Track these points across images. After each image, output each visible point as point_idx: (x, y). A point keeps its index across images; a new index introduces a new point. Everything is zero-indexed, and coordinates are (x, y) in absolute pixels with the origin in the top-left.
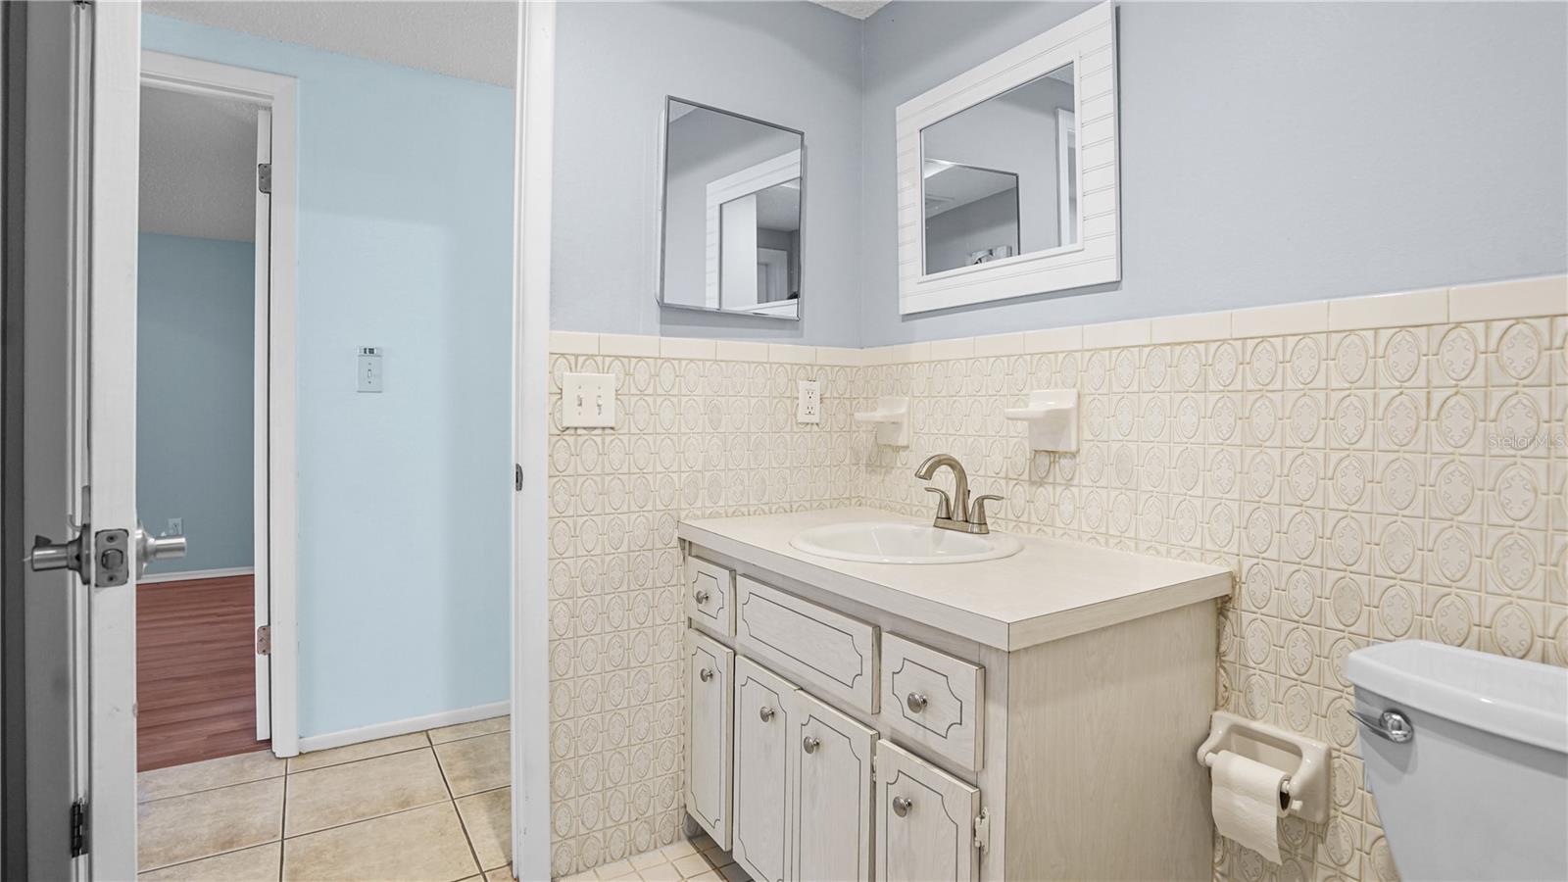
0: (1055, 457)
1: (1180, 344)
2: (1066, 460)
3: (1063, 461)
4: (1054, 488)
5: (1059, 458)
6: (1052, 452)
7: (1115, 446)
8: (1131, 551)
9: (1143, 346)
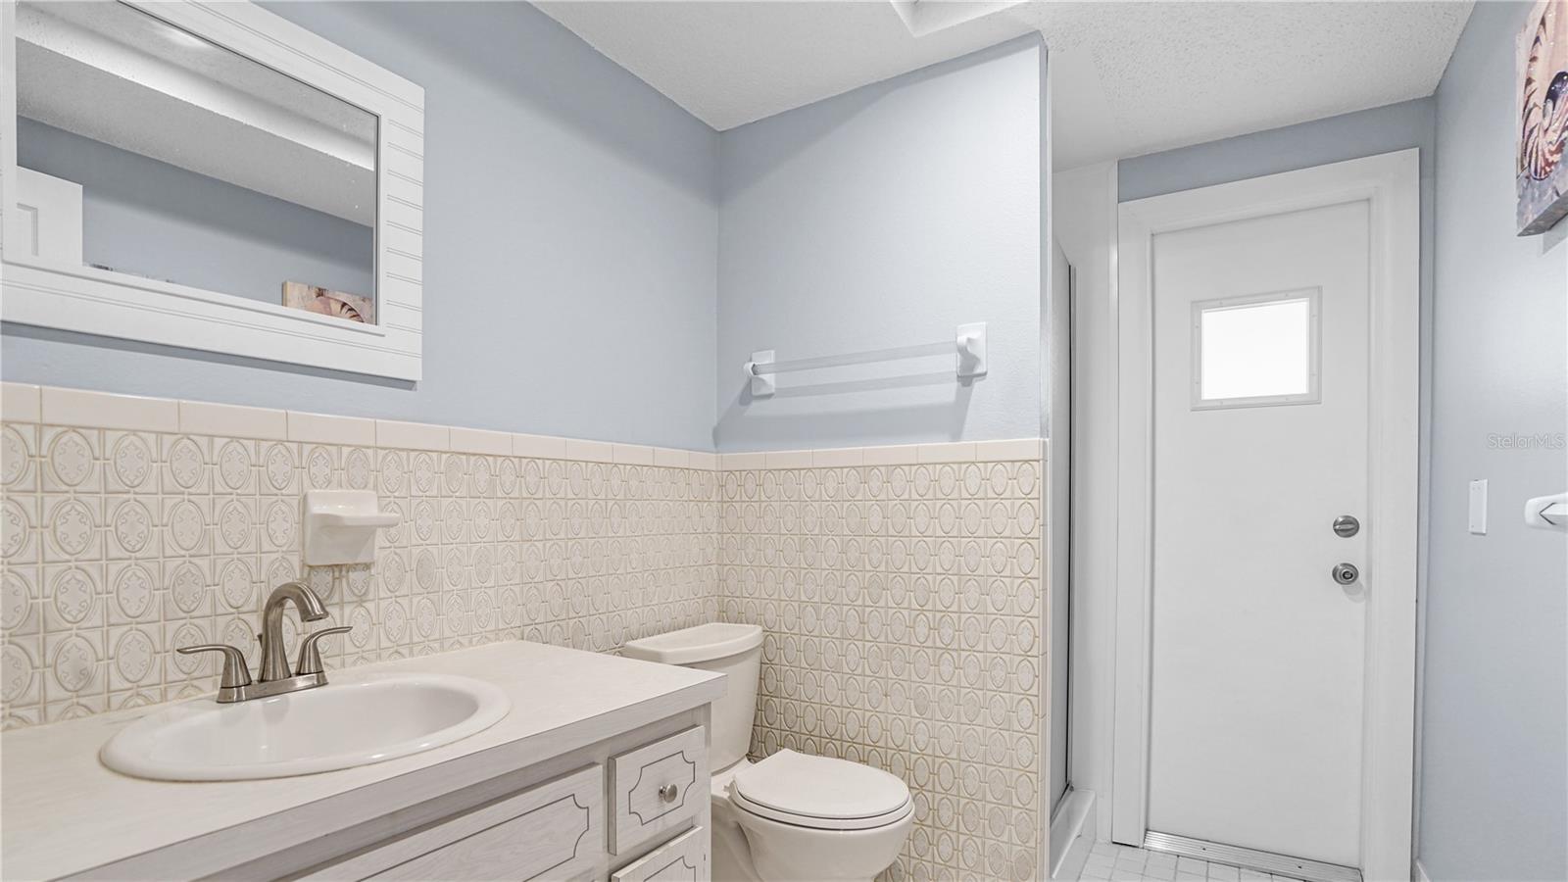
0: (341, 571)
1: (474, 455)
2: (356, 573)
3: (352, 575)
4: (342, 609)
5: (348, 572)
6: (337, 565)
7: (416, 551)
8: (437, 652)
9: (442, 452)
